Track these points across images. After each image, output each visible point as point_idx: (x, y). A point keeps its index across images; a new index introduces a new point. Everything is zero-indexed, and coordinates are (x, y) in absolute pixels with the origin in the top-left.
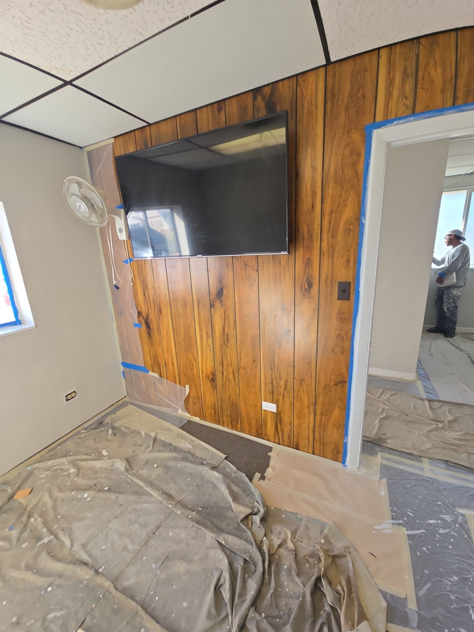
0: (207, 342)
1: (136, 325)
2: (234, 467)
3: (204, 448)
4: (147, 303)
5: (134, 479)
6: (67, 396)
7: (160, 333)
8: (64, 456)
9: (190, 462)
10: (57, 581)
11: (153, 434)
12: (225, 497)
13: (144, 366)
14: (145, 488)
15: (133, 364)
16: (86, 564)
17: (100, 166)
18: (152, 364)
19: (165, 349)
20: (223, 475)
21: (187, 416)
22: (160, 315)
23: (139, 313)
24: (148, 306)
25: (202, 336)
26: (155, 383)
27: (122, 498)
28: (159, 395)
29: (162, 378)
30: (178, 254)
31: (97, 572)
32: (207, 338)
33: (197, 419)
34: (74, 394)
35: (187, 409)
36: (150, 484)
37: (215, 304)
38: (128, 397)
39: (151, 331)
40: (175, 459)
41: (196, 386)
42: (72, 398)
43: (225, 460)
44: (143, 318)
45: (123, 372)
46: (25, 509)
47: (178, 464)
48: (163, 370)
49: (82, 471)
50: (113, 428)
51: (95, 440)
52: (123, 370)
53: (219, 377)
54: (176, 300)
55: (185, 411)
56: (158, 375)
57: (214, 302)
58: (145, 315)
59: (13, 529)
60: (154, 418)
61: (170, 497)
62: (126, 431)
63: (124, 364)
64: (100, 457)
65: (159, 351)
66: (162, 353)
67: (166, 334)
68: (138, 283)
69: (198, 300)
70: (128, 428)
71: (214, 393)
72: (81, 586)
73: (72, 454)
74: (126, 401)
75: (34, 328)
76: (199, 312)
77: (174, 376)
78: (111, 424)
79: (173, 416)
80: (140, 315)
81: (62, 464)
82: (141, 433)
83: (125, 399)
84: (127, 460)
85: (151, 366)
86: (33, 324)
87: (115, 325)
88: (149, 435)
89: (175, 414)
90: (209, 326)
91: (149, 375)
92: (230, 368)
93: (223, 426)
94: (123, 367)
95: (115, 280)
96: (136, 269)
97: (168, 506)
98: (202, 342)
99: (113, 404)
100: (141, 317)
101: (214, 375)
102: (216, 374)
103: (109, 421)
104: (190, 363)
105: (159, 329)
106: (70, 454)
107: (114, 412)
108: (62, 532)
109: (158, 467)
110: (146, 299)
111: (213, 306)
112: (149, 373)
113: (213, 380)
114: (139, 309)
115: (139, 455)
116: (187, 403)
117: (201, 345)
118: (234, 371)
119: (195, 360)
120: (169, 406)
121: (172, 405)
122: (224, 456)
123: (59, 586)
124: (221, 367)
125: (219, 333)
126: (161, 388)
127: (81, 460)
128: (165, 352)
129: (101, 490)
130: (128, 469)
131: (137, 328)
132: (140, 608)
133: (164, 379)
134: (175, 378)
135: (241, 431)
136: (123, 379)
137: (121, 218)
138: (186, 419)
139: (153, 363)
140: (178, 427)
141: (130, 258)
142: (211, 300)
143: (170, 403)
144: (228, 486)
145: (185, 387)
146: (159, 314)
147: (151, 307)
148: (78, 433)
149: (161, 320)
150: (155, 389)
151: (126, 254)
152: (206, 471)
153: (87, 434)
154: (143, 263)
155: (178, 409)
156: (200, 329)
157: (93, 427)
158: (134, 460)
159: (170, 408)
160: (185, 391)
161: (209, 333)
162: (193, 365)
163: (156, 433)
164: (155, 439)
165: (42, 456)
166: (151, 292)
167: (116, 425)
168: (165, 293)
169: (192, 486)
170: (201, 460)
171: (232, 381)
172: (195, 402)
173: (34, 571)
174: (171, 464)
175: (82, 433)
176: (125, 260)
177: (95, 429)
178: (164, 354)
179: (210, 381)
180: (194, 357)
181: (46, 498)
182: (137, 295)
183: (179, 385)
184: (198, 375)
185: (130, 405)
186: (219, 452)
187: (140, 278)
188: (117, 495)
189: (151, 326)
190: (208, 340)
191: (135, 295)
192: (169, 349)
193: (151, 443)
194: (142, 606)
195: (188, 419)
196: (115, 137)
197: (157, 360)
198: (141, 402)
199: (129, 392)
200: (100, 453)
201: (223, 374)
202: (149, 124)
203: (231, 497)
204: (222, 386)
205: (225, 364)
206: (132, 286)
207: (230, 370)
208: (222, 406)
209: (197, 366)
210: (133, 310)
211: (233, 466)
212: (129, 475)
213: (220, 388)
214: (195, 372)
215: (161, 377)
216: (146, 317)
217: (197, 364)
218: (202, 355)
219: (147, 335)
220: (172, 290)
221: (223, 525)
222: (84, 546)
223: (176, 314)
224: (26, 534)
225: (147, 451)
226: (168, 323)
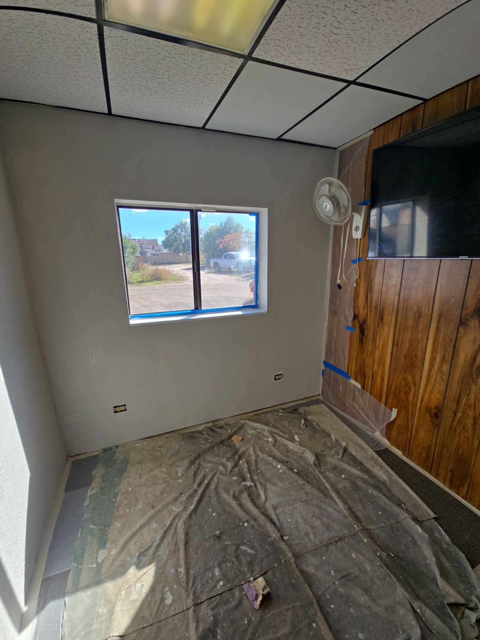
0: (441, 367)
1: (348, 328)
2: (447, 537)
3: (404, 490)
4: (367, 307)
5: (321, 476)
6: (275, 376)
7: (375, 341)
8: (266, 424)
9: (384, 495)
10: (252, 522)
11: (344, 444)
12: (429, 564)
13: (346, 371)
14: (331, 491)
15: (335, 365)
16: (274, 523)
17: (351, 163)
18: (356, 373)
19: (376, 360)
20: (429, 536)
21: (386, 442)
22: (381, 322)
23: (356, 317)
24: (367, 310)
25: (434, 359)
26: (354, 392)
27: (308, 487)
28: (356, 406)
29: (365, 391)
30: (408, 255)
31: (282, 537)
32: (441, 362)
33: (398, 453)
34: (280, 377)
35: (388, 436)
36: (337, 492)
37: (468, 322)
38: (322, 396)
39: (364, 337)
40: (365, 481)
41: (408, 415)
42: (279, 379)
43: (433, 520)
44: (359, 322)
45: (323, 371)
46: (238, 451)
47: (370, 489)
48: (369, 383)
49: (277, 444)
50: (306, 420)
51: (289, 423)
52: (324, 369)
53: (447, 416)
54: (407, 308)
55: (383, 436)
56: (360, 385)
57: (467, 320)
58: (361, 319)
59: (229, 461)
60: (346, 428)
61: (356, 518)
62: (317, 428)
63: (326, 363)
64: (293, 440)
65: (369, 361)
66: (372, 364)
67: (383, 344)
68: (362, 284)
69: (441, 314)
70: (319, 426)
71: (434, 433)
72: (269, 540)
73: (271, 425)
74: (319, 399)
75: (266, 313)
76: (438, 328)
77: (381, 393)
78: (304, 415)
79: (368, 435)
80: (356, 318)
81: (264, 430)
82: (331, 437)
83: (318, 397)
84: (317, 456)
85: (355, 374)
86: (266, 310)
87: (326, 324)
88: (339, 442)
89: (370, 434)
90: (449, 349)
91: (350, 382)
92: (470, 411)
93: (436, 477)
94: (324, 366)
95: (339, 279)
96: (363, 269)
97: (353, 525)
98: (432, 366)
99: (307, 398)
100: (356, 321)
101: (440, 411)
102: (444, 411)
103: (302, 411)
104: (407, 385)
105: (375, 337)
106: (270, 425)
107: (308, 404)
108: (259, 485)
109: (345, 478)
110: (367, 302)
111: (465, 325)
112: (350, 380)
113: (436, 416)
114: (357, 312)
115: (328, 457)
116: (390, 429)
117: (429, 369)
118: (476, 417)
119: (415, 384)
120: (365, 422)
121: (369, 423)
122: (433, 515)
123: (253, 527)
124: (454, 405)
125: (465, 361)
126: (360, 399)
127: (277, 434)
128: (376, 364)
129: (291, 469)
130: (316, 465)
131: (349, 331)
132: (315, 600)
133: (367, 393)
134: (381, 395)
135: (465, 497)
136: (321, 376)
137: (361, 216)
138: (384, 446)
139: (358, 372)
140: (372, 449)
141: (360, 257)
142: (463, 316)
143: (367, 420)
144: (436, 554)
145: (391, 410)
146: (379, 322)
147: (371, 312)
148: (277, 411)
149: (380, 328)
150: (354, 399)
151: (356, 253)
152: (405, 518)
153: (284, 414)
154: (374, 264)
155: (376, 431)
156: (434, 349)
157: (289, 411)
158: (323, 459)
159: (366, 425)
160: (391, 415)
161: (446, 357)
162: (410, 389)
163: (348, 444)
164: (345, 450)
165: (250, 416)
166: (375, 295)
167: (309, 418)
168: (394, 299)
169: (385, 523)
170: (399, 501)
171: (470, 429)
172: (400, 432)
173: (238, 502)
174: (360, 483)
175: (280, 412)
176: (353, 259)
177: (290, 413)
178: (373, 365)
179: (431, 416)
180: (414, 380)
181: (251, 451)
182: (358, 297)
183: (384, 405)
184: (414, 402)
185: (323, 404)
186: (425, 505)
187: (366, 279)
188: (304, 482)
189: (366, 332)
190: (442, 365)
191: (356, 297)
192: (382, 361)
193: (341, 451)
194: (317, 601)
195: (386, 446)
196: (375, 129)
197: (363, 370)
198: (334, 405)
199: (325, 392)
200: (293, 436)
201: (455, 413)
202: (425, 101)
203: (439, 570)
204: (450, 429)
205: (464, 403)
206: (355, 287)
207: (471, 413)
208: (441, 453)
209: (415, 391)
210: (349, 312)
211: (446, 534)
212: (316, 470)
213: (445, 429)
214: (411, 397)
215: (364, 389)
216: (362, 321)
217: (417, 390)
218: (428, 381)
219: (358, 341)
220: (404, 296)
221: (421, 593)
222: (275, 508)
223: (403, 325)
224: (236, 470)
225: (336, 457)
226: (389, 333)
